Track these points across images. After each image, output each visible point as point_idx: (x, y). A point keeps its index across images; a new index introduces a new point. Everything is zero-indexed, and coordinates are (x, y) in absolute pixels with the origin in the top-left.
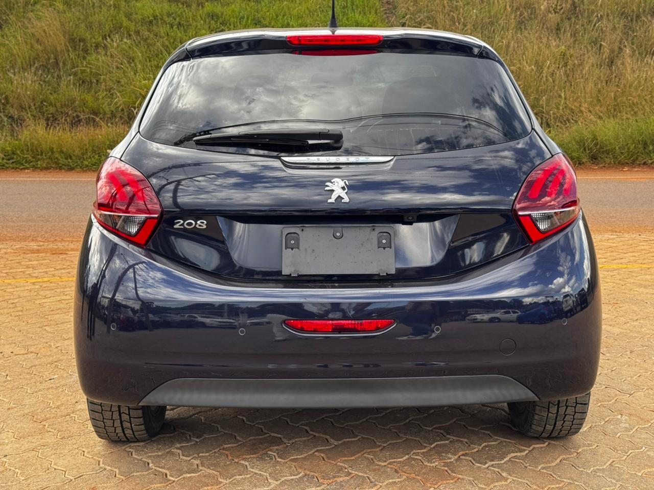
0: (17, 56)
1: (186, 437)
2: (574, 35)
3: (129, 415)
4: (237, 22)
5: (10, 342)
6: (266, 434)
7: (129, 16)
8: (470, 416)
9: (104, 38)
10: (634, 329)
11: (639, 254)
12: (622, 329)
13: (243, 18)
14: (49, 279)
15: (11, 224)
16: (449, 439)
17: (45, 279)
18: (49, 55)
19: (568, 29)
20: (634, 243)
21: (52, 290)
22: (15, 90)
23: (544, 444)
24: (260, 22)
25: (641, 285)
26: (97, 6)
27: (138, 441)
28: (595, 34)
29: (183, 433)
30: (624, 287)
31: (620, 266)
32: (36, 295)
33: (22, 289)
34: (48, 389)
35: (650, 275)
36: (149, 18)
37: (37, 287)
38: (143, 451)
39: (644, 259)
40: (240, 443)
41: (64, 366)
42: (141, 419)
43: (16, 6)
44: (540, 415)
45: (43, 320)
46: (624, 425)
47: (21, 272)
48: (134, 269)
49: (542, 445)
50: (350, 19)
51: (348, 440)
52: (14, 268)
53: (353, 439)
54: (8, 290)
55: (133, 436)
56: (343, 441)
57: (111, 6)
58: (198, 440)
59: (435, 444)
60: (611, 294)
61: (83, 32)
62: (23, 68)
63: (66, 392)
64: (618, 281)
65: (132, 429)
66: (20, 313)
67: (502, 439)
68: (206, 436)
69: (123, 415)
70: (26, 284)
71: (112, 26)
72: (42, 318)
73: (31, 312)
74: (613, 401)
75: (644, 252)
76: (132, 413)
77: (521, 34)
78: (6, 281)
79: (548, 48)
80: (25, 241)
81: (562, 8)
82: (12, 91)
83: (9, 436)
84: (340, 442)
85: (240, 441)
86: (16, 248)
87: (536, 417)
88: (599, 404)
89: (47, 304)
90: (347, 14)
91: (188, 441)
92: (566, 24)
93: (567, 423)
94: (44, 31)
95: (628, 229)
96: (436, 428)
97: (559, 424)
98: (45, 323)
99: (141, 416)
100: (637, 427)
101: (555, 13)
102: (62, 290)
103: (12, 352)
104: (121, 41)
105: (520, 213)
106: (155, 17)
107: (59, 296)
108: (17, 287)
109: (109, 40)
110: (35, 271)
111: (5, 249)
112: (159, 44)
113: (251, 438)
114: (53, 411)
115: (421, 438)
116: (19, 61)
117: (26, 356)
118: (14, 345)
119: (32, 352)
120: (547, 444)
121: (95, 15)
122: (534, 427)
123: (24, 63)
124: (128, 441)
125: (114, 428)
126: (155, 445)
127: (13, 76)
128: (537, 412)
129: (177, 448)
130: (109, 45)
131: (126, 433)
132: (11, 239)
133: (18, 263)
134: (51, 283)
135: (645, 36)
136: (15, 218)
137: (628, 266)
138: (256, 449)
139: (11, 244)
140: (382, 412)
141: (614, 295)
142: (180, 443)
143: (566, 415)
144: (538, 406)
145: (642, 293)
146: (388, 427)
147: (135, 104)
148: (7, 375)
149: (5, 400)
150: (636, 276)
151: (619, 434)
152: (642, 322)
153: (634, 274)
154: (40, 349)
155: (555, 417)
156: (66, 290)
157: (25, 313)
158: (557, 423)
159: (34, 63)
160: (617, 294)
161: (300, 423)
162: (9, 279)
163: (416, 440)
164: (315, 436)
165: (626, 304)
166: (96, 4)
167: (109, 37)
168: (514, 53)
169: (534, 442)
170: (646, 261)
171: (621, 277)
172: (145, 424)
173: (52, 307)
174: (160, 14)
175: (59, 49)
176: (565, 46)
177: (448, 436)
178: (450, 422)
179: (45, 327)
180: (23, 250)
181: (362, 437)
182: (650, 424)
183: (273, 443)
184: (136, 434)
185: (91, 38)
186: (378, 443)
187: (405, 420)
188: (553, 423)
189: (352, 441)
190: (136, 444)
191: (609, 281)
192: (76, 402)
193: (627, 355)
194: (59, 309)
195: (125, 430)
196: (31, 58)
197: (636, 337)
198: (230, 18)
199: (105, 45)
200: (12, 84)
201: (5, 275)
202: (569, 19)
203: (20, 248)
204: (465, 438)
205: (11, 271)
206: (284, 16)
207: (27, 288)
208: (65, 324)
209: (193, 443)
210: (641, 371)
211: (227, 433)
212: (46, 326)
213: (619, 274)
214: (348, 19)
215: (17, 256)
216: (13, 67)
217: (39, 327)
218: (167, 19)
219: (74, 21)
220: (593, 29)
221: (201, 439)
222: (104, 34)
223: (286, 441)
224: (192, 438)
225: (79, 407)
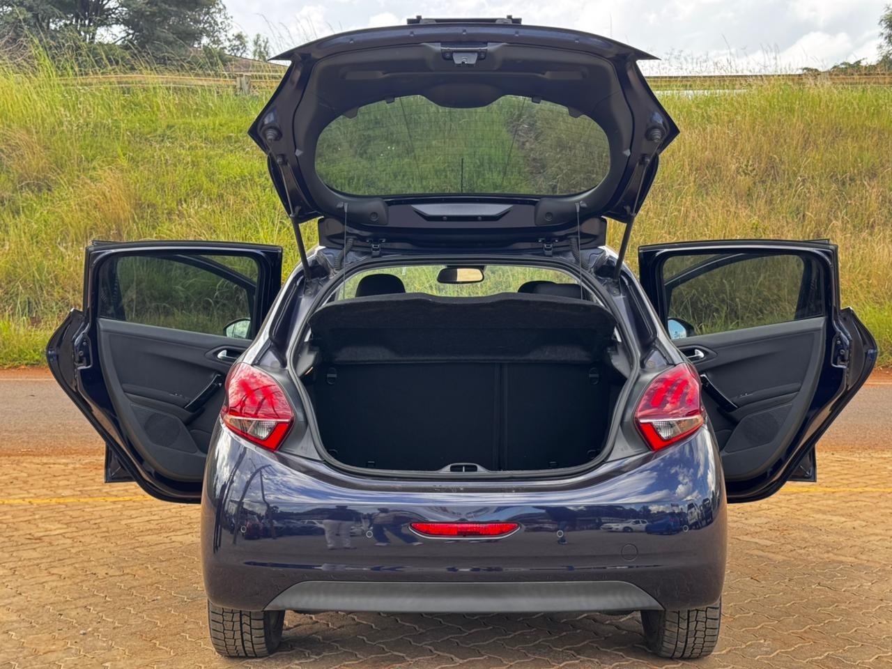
0: (69, 225)
1: (305, 655)
2: (770, 202)
3: (250, 625)
4: (345, 185)
5: (101, 563)
6: (387, 652)
7: (210, 176)
8: (603, 639)
9: (180, 202)
10: (800, 557)
11: (827, 476)
12: (786, 556)
13: (352, 178)
14: (131, 498)
15: (74, 435)
16: (579, 659)
17: (127, 498)
18: (110, 224)
19: (763, 194)
20: (824, 464)
21: (137, 509)
22: (66, 267)
23: (678, 664)
24: (374, 183)
25: (819, 511)
26: (171, 164)
27: (256, 657)
28: (796, 201)
29: (302, 651)
30: (798, 513)
31: (801, 489)
32: (120, 515)
33: (103, 508)
34: (153, 609)
35: (832, 499)
36: (235, 178)
37: (120, 506)
38: (261, 666)
39: (831, 482)
40: (361, 661)
41: (166, 588)
42: (262, 631)
43: (68, 163)
44: (671, 630)
45: (133, 541)
46: (765, 649)
47: (97, 490)
48: (261, 473)
49: (675, 666)
50: (487, 180)
51: (473, 659)
52: (88, 486)
53: (479, 658)
54: (88, 510)
55: (252, 649)
56: (468, 660)
57: (188, 163)
58: (317, 657)
59: (565, 663)
60: (782, 520)
61: (152, 195)
62: (76, 240)
63: (172, 612)
64: (794, 506)
65: (252, 642)
66: (107, 534)
67: (635, 660)
68: (325, 654)
69: (244, 626)
70: (106, 503)
71: (189, 188)
72: (132, 539)
73: (119, 533)
74: (759, 627)
75: (835, 474)
76: (254, 623)
77: (702, 201)
78: (82, 500)
79: (737, 218)
80: (95, 455)
81: (754, 169)
82: (64, 269)
83: (121, 653)
84: (465, 661)
85: (361, 659)
86: (86, 464)
87: (667, 633)
88: (744, 629)
89: (135, 525)
90: (483, 175)
91: (306, 658)
92: (760, 188)
93: (698, 641)
94: (104, 194)
95: (822, 447)
96: (567, 649)
97: (690, 640)
98: (137, 545)
99: (262, 627)
100: (778, 651)
101: (746, 174)
102: (148, 510)
103: (107, 574)
104: (201, 207)
105: (642, 421)
106: (243, 178)
107: (147, 516)
108: (96, 506)
109: (185, 205)
110: (113, 489)
111: (73, 463)
112: (246, 210)
113: (373, 656)
114: (162, 630)
115: (550, 658)
116: (72, 231)
117: (122, 577)
118: (107, 566)
119: (128, 574)
120: (680, 664)
121: (168, 174)
122: (665, 644)
123: (79, 235)
124: (246, 657)
125: (233, 641)
126: (273, 661)
127: (64, 250)
128: (667, 628)
129: (296, 664)
130: (185, 212)
131: (245, 645)
132: (77, 452)
133: (92, 479)
134: (134, 502)
135: (861, 204)
136: (77, 428)
137: (811, 489)
138: (378, 666)
139: (79, 458)
140: (510, 634)
141: (784, 521)
142: (299, 660)
143: (696, 631)
144: (669, 621)
145: (818, 520)
146: (516, 648)
147: (216, 286)
148: (106, 596)
149: (108, 619)
150: (817, 501)
151: (758, 657)
152: (810, 549)
153: (815, 499)
154: (137, 570)
155: (686, 634)
156: (152, 509)
157: (112, 534)
158: (688, 640)
159: (91, 234)
160: (789, 520)
161: (424, 643)
162: (85, 498)
163: (544, 660)
164: (439, 655)
165: (797, 531)
166: (170, 162)
167: (185, 201)
168: (694, 225)
169: (667, 662)
170: (834, 484)
171: (799, 502)
172: (265, 636)
173: (141, 528)
174: (250, 174)
175: (122, 217)
176: (759, 216)
177: (578, 656)
178: (583, 644)
179: (138, 549)
180: (94, 465)
181: (489, 657)
182: (793, 649)
183: (395, 660)
184: (256, 647)
185: (162, 203)
186: (505, 662)
187: (536, 641)
188: (684, 640)
189: (478, 660)
190: (253, 660)
191: (783, 505)
192: (185, 622)
193: (784, 583)
194: (149, 530)
195: (245, 642)
196: (88, 228)
197: (799, 565)
198: (337, 179)
199: (179, 211)
200: (62, 260)
201: (79, 493)
202: (764, 182)
203: (90, 463)
204: (595, 658)
205: (85, 488)
206: (404, 176)
207: (108, 507)
208: (159, 546)
209: (312, 660)
210: (796, 599)
211: (346, 652)
212: (138, 547)
213: (797, 498)
214: (484, 181)
215: (89, 472)
216: (64, 239)
217: (131, 549)
218: (258, 180)
219: (142, 182)
220: (794, 195)
221: (321, 656)
222: (179, 198)
223: (409, 659)
224: (311, 656)
225: (189, 627)
